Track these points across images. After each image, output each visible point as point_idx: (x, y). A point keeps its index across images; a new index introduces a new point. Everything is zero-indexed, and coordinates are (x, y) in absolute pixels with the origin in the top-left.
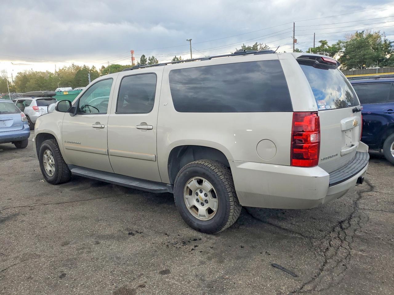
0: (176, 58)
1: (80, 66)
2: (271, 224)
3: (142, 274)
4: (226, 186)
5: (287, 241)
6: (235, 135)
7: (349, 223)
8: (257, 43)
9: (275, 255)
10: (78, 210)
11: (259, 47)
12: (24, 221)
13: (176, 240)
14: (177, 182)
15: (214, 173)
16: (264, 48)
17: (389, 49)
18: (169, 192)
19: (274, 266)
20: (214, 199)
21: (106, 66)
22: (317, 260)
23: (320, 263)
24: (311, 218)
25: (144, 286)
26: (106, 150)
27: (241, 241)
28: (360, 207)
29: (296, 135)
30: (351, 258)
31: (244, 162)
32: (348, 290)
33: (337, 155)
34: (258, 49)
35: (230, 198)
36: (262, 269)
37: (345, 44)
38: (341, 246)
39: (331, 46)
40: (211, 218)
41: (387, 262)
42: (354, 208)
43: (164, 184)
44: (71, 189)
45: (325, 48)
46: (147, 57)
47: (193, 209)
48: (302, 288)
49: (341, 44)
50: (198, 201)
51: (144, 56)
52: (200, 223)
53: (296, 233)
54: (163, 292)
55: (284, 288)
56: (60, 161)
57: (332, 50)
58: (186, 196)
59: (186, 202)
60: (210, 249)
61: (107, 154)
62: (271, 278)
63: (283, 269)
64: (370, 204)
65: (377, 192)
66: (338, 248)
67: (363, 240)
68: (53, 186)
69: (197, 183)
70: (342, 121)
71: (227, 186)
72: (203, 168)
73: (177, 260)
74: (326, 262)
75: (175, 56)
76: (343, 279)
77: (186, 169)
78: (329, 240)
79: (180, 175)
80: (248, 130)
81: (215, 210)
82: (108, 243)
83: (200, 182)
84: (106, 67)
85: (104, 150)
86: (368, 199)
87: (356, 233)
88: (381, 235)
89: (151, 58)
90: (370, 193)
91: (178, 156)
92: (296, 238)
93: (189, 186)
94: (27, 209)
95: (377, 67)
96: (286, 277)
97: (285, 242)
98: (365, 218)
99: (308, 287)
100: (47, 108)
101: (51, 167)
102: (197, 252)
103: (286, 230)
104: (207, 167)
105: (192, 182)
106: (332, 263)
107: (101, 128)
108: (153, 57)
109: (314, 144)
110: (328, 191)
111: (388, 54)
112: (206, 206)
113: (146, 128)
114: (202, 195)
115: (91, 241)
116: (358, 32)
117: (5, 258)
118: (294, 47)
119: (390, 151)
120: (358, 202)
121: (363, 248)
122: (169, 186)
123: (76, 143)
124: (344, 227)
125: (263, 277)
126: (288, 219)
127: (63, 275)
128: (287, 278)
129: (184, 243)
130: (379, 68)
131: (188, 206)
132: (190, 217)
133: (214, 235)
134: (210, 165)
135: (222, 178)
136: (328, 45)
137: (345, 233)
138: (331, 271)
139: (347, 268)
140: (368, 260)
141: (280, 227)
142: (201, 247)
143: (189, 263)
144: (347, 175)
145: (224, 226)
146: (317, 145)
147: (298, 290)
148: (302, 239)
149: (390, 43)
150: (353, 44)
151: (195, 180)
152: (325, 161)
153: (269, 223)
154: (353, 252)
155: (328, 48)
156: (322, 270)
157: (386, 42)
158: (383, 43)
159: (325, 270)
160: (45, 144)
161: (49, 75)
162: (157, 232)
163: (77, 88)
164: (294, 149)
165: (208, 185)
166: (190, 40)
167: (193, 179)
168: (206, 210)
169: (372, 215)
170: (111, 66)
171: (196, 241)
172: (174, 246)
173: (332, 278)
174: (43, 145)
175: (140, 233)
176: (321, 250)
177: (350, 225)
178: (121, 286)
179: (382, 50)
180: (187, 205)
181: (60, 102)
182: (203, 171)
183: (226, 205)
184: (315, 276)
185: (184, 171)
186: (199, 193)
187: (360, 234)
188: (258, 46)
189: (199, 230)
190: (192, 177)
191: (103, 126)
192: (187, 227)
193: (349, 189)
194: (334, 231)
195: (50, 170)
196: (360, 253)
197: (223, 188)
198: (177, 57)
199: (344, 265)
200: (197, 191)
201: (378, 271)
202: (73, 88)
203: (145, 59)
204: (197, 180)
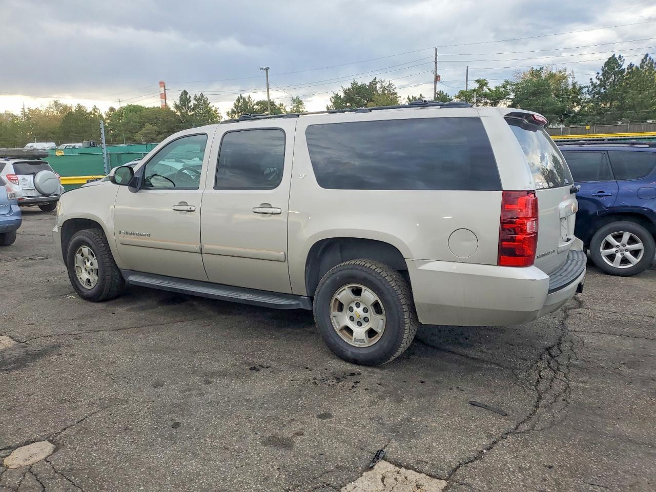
0: (242, 99)
1: (69, 105)
2: (453, 353)
3: (293, 420)
4: (399, 296)
5: (482, 374)
6: (418, 225)
7: (559, 348)
8: (375, 79)
9: (470, 391)
10: (154, 338)
11: (378, 86)
12: (75, 355)
13: (324, 375)
14: (321, 292)
15: (381, 278)
16: (387, 87)
17: (579, 97)
18: (302, 308)
19: (473, 404)
20: (379, 316)
21: (117, 107)
22: (528, 395)
23: (533, 398)
24: (506, 344)
25: (303, 434)
26: (198, 246)
27: (418, 375)
28: (569, 328)
29: (506, 223)
30: (572, 391)
31: (430, 260)
32: (576, 428)
33: (554, 251)
34: (378, 88)
35: (405, 313)
36: (458, 407)
37: (514, 87)
38: (555, 377)
39: (493, 88)
40: (373, 344)
41: (618, 394)
42: (562, 330)
43: (296, 297)
44: (126, 308)
45: (484, 91)
46: (191, 94)
47: (344, 331)
48: (516, 428)
49: (509, 87)
50: (352, 319)
51: (185, 93)
52: (356, 351)
53: (491, 363)
54: (332, 440)
55: (493, 429)
56: (108, 264)
57: (494, 95)
58: (334, 313)
59: (334, 321)
60: (377, 385)
61: (199, 251)
62: (473, 419)
63: (486, 407)
64: (583, 324)
65: (588, 309)
66: (552, 381)
67: (583, 369)
68: (95, 304)
69: (352, 293)
70: (560, 204)
71: (401, 296)
72: (363, 270)
73: (335, 400)
74: (540, 398)
75: (241, 95)
76: (566, 416)
77: (336, 272)
78: (538, 371)
79: (325, 281)
80: (445, 217)
81: (380, 331)
82: (225, 381)
83: (357, 292)
84: (117, 109)
85: (195, 246)
86: (578, 318)
87: (571, 361)
88: (604, 362)
89: (198, 96)
90: (579, 310)
91: (319, 254)
92: (493, 369)
93: (339, 297)
94: (71, 339)
95: (562, 126)
96: (493, 416)
97: (478, 375)
98: (579, 342)
99: (524, 427)
100: (32, 178)
101: (90, 274)
102: (360, 389)
103: (477, 359)
104: (369, 269)
105: (344, 292)
106: (547, 398)
107: (189, 211)
108: (202, 96)
109: (531, 236)
110: (547, 299)
111: (577, 105)
112: (366, 327)
113: (271, 212)
114: (359, 311)
115: (197, 380)
116: (535, 69)
117: (73, 405)
118: (435, 88)
119: (600, 252)
120: (565, 322)
121: (584, 378)
122: (304, 299)
123: (141, 235)
124: (553, 354)
125: (462, 418)
126: (475, 345)
127: (176, 425)
128: (494, 418)
129: (338, 379)
130: (564, 127)
131: (337, 328)
132: (341, 344)
133: (378, 367)
134: (374, 267)
135: (393, 285)
136: (489, 87)
137: (557, 361)
138: (549, 407)
139: (568, 403)
140: (593, 393)
141: (467, 357)
142: (364, 383)
143: (355, 404)
144: (567, 279)
145: (395, 353)
146: (534, 237)
147: (512, 431)
148: (501, 370)
149: (581, 88)
150: (526, 88)
151: (349, 289)
152: (542, 259)
153: (450, 351)
154: (573, 384)
155: (488, 91)
156: (537, 407)
157: (574, 87)
158: (570, 87)
159: (542, 407)
160: (80, 236)
161: (10, 119)
162: (292, 366)
163: (66, 145)
164: (503, 243)
165: (369, 296)
166: (267, 69)
167: (346, 287)
168: (366, 331)
169: (587, 339)
170: (126, 107)
171: (353, 377)
172: (325, 384)
173: (553, 415)
174: (76, 238)
175: (267, 368)
176: (530, 383)
177: (561, 352)
178: (269, 435)
179: (568, 98)
180: (335, 326)
181: (118, 169)
182: (364, 274)
183: (399, 323)
184: (530, 414)
185: (331, 276)
186: (355, 308)
187: (577, 363)
188: (377, 83)
189: (355, 361)
190: (345, 284)
191: (193, 208)
192: (334, 359)
193: (567, 299)
194: (541, 359)
195: (87, 279)
196: (581, 385)
197: (395, 299)
198: (243, 95)
199: (564, 400)
200: (351, 305)
201: (610, 405)
202: (58, 145)
203: (188, 97)
204: (351, 289)
